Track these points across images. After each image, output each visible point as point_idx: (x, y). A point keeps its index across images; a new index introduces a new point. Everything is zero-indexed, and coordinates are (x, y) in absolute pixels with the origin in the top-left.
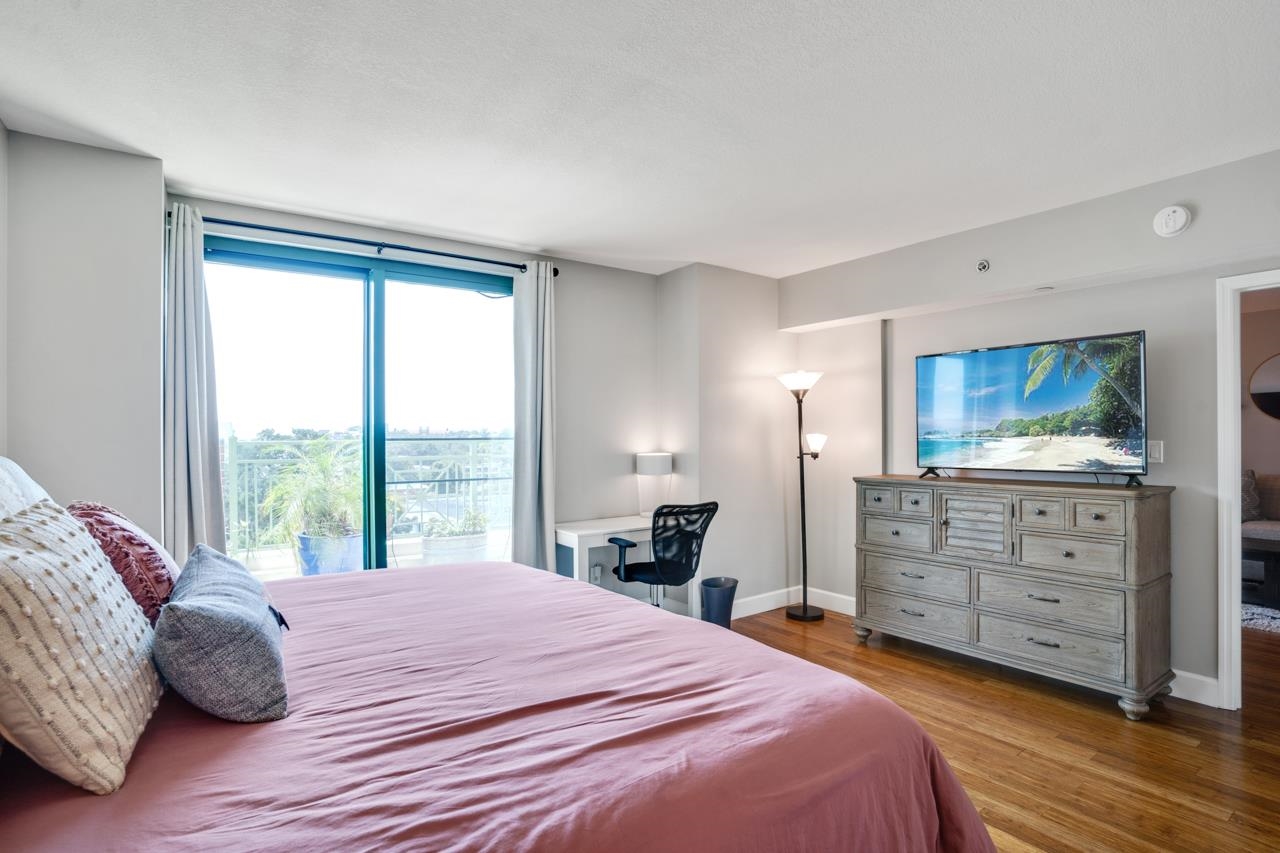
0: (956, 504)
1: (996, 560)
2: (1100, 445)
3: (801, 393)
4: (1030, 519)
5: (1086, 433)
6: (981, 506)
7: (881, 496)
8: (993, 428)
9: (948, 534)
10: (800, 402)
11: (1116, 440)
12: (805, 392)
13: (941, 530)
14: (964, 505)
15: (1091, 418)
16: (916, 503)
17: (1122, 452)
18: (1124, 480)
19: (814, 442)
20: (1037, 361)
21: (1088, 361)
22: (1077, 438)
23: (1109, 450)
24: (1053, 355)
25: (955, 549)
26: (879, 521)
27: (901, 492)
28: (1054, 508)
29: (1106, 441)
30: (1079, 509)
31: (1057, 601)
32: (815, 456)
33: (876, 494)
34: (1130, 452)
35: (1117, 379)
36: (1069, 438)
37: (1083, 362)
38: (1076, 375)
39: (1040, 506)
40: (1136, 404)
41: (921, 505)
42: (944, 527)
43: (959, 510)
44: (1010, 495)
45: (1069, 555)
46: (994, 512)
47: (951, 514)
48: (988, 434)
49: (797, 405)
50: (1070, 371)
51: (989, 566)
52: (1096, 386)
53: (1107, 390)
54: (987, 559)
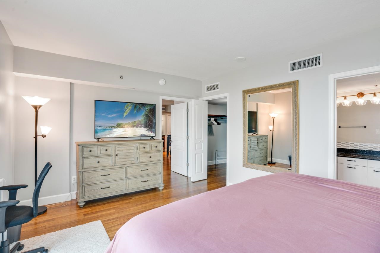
0: (120, 149)
1: (133, 163)
2: (144, 130)
3: (38, 107)
4: (142, 150)
5: (141, 127)
6: (128, 148)
7: (91, 150)
8: (115, 125)
9: (118, 158)
10: (37, 111)
11: (149, 129)
12: (40, 106)
13: (115, 157)
14: (123, 149)
15: (142, 123)
16: (107, 150)
17: (150, 132)
18: (149, 138)
19: (43, 130)
20: (127, 107)
21: (141, 107)
22: (138, 128)
23: (147, 132)
24: (131, 106)
25: (121, 162)
26: (91, 159)
27: (100, 147)
28: (147, 146)
29: (146, 129)
30: (152, 145)
31: (148, 169)
32: (44, 136)
33: (89, 149)
34: (153, 132)
35: (149, 112)
36: (136, 128)
37: (139, 107)
38: (137, 111)
39: (144, 146)
40: (154, 119)
41: (108, 150)
42: (116, 156)
43: (121, 151)
44: (136, 144)
45: (150, 157)
46: (132, 149)
47: (118, 152)
48: (114, 127)
49: (35, 113)
50: (136, 110)
51: (131, 165)
52: (143, 114)
53: (146, 115)
54: (130, 163)
